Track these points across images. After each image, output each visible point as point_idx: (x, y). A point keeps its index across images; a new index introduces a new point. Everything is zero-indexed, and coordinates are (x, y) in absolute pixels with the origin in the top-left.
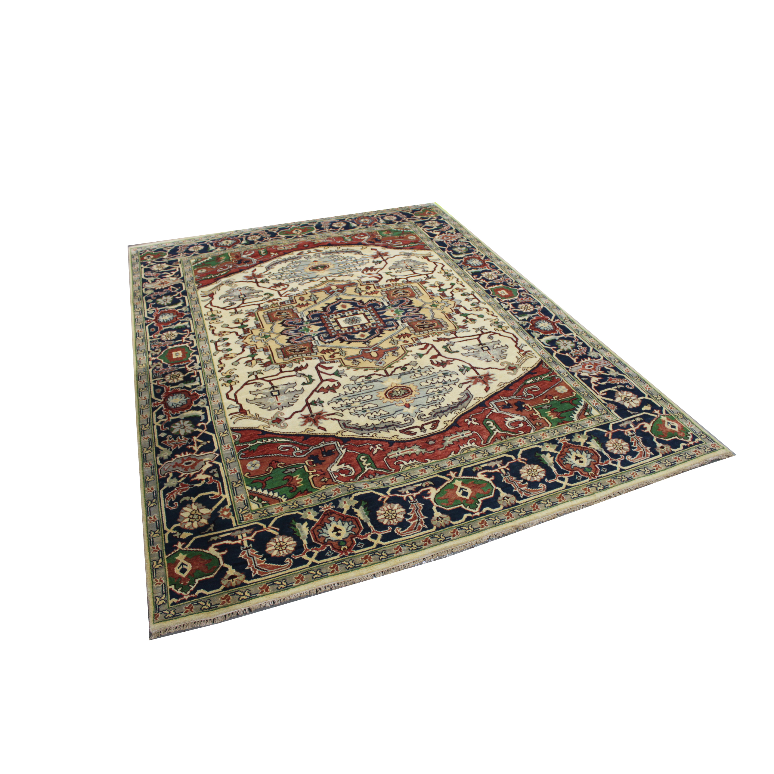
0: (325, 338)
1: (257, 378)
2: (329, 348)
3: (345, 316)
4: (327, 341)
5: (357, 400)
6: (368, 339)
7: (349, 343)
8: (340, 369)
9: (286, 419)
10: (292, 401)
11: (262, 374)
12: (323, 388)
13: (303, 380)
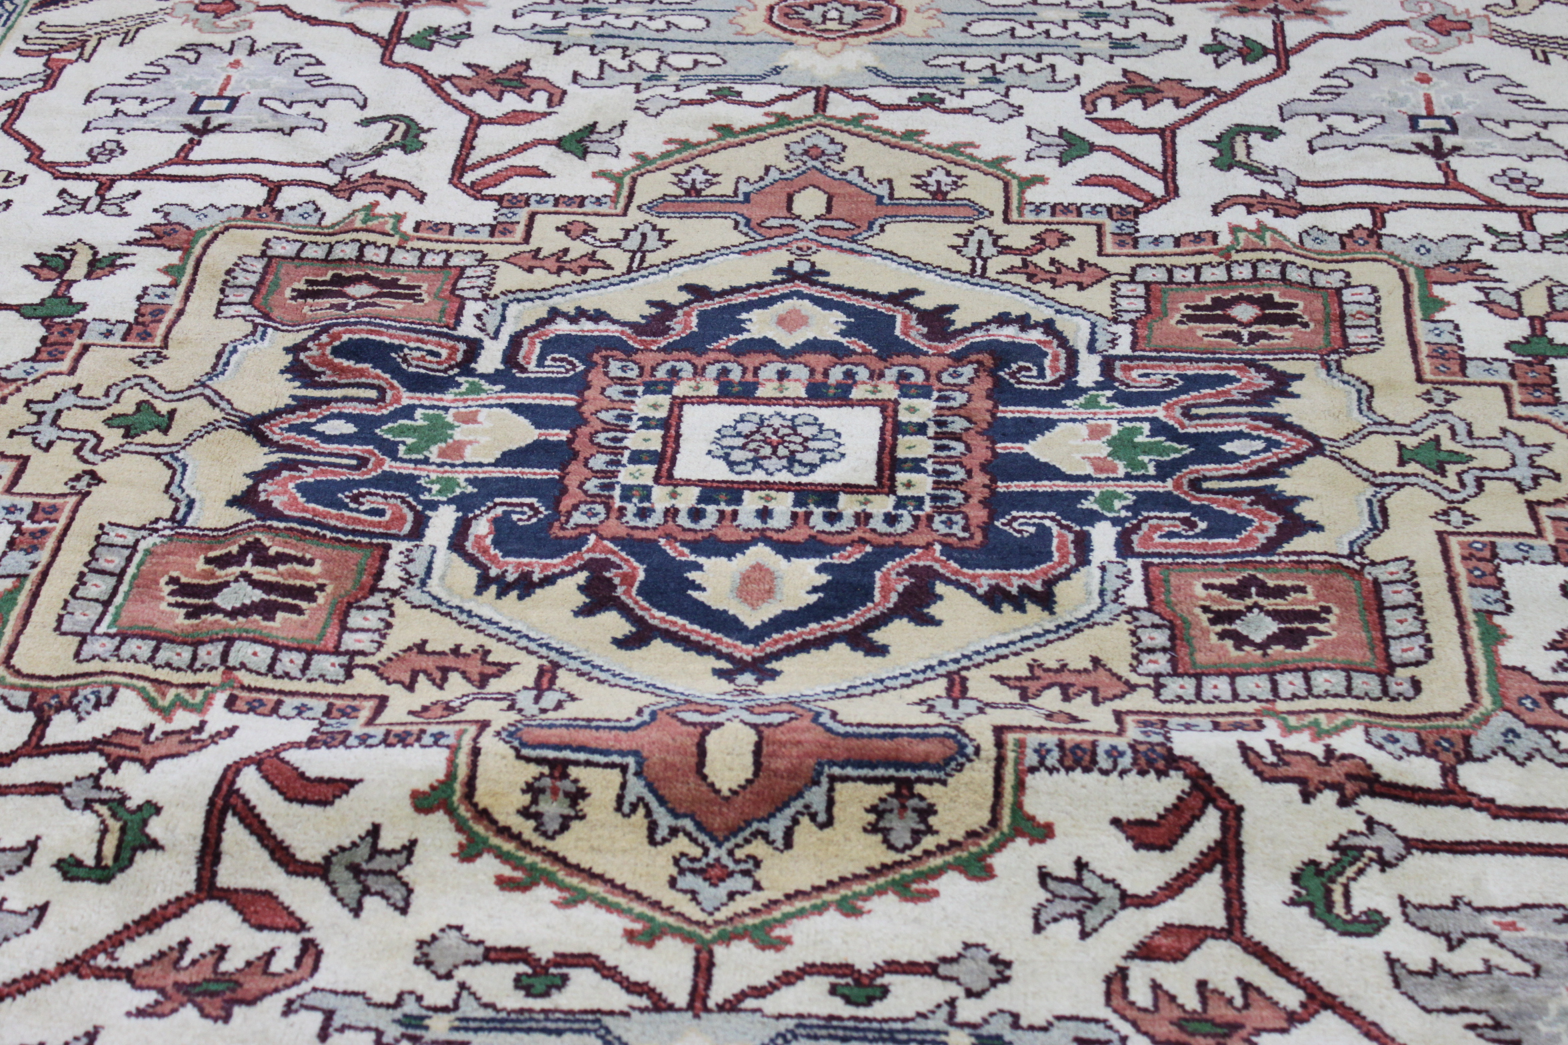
0: (1034, 354)
1: (1526, 217)
2: (1045, 288)
3: (803, 494)
4: (1035, 336)
5: (1040, 28)
6: (781, 290)
7: (900, 298)
8: (1047, 167)
9: (1403, 23)
10: (1352, 76)
11: (1488, 229)
12: (1177, 104)
13: (1264, 152)
